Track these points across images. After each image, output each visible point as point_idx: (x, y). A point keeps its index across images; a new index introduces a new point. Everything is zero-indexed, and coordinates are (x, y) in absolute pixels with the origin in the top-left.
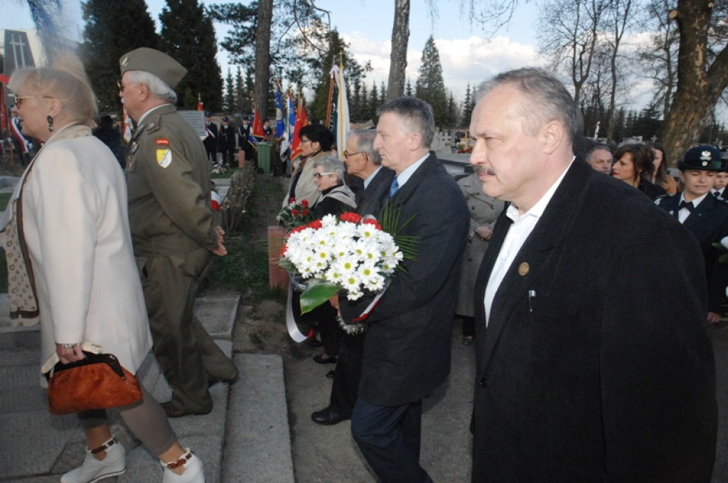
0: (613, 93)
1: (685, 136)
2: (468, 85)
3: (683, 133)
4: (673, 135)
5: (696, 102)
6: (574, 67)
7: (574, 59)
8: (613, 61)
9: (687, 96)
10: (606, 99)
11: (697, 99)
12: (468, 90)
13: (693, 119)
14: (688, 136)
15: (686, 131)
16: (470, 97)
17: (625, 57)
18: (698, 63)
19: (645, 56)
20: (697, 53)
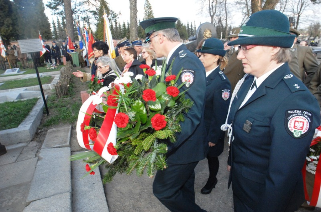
0: (226, 19)
6: (210, 9)
7: (209, 5)
8: (225, 6)
10: (224, 22)
17: (230, 4)
18: (259, 4)
19: (238, 3)
20: (258, 0)
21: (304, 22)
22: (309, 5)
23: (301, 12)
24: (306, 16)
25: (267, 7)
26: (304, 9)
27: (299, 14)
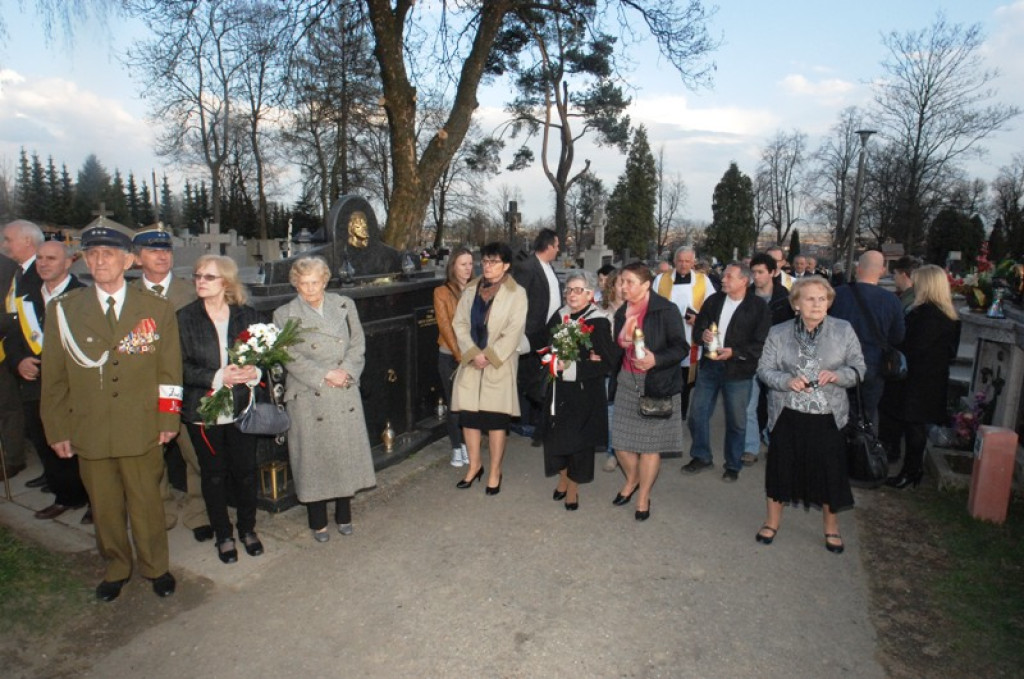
0: (259, 180)
1: (408, 237)
2: (23, 153)
3: (406, 234)
4: (396, 236)
5: (413, 201)
6: (205, 143)
7: (203, 130)
8: (253, 139)
9: (404, 193)
11: (413, 197)
12: (24, 161)
13: (413, 219)
14: (411, 237)
15: (408, 232)
16: (29, 171)
17: (267, 135)
18: (411, 158)
19: (286, 137)
20: (409, 147)
21: (454, 210)
22: (460, 169)
23: (447, 184)
24: (458, 195)
25: (428, 166)
26: (451, 179)
27: (443, 188)
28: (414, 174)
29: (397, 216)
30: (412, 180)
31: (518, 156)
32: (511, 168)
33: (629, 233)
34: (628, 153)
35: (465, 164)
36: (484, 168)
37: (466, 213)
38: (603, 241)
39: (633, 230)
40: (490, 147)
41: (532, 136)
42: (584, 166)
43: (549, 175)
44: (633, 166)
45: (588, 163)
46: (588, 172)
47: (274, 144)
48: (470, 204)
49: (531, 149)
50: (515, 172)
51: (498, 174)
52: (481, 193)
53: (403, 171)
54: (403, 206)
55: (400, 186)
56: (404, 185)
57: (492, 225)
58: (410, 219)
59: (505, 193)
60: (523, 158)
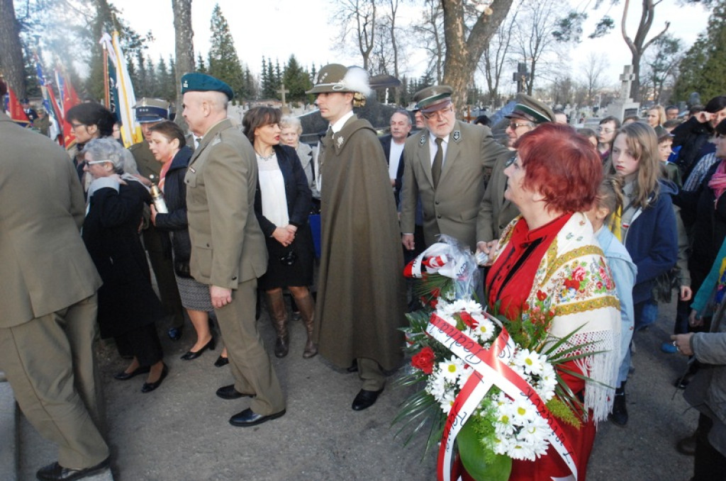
3: (455, 96)
5: (462, 69)
6: (360, 38)
9: (455, 63)
10: (390, 69)
11: (462, 66)
13: (461, 83)
14: (459, 98)
18: (460, 34)
19: (417, 28)
20: (458, 25)
22: (549, 42)
23: (537, 55)
25: (475, 40)
26: (542, 50)
27: (534, 58)
28: (462, 47)
29: (449, 82)
30: (461, 52)
31: (600, 25)
32: (592, 37)
33: (703, 87)
34: (712, 9)
35: (552, 37)
36: (568, 39)
37: (552, 77)
38: (628, 95)
39: (707, 85)
40: (574, 20)
41: (614, 5)
42: (664, 27)
43: (627, 39)
44: (716, 22)
45: (668, 25)
46: (666, 33)
47: (407, 35)
48: (557, 70)
49: (612, 17)
50: (596, 39)
51: (579, 42)
52: (567, 60)
53: (453, 45)
54: (453, 74)
55: (451, 58)
56: (454, 56)
57: (579, 87)
58: (458, 84)
59: (593, 58)
60: (604, 26)
